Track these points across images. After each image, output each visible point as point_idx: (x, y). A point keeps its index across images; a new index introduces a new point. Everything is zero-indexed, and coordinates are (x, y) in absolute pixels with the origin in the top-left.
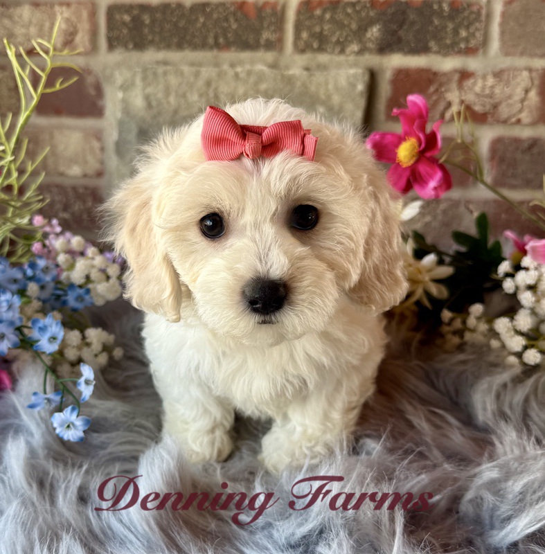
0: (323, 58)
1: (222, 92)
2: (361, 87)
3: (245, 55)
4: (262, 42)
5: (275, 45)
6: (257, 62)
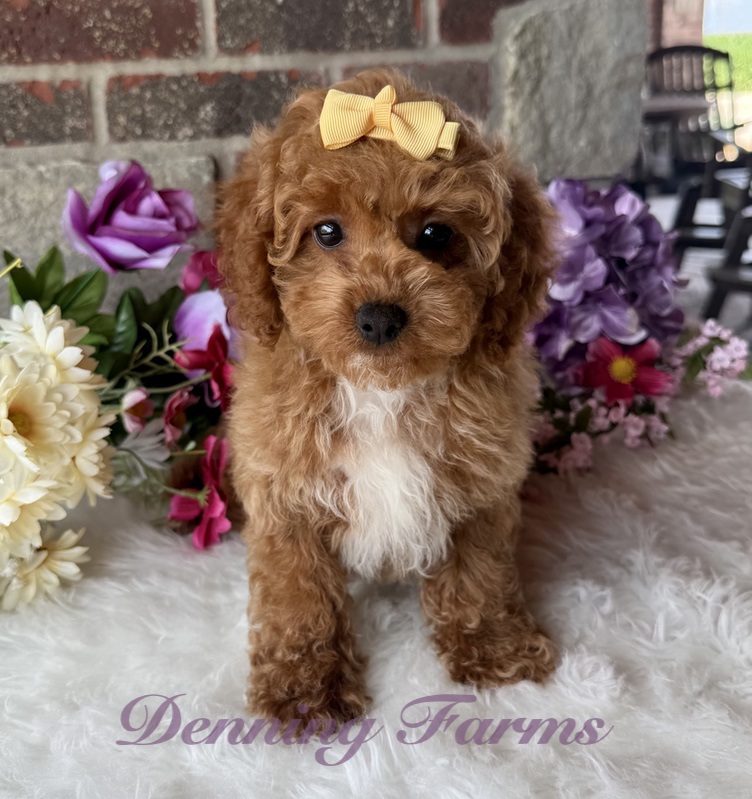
0: (149, 146)
1: (22, 200)
2: (207, 179)
3: (45, 150)
4: (67, 130)
5: (84, 134)
6: (65, 156)
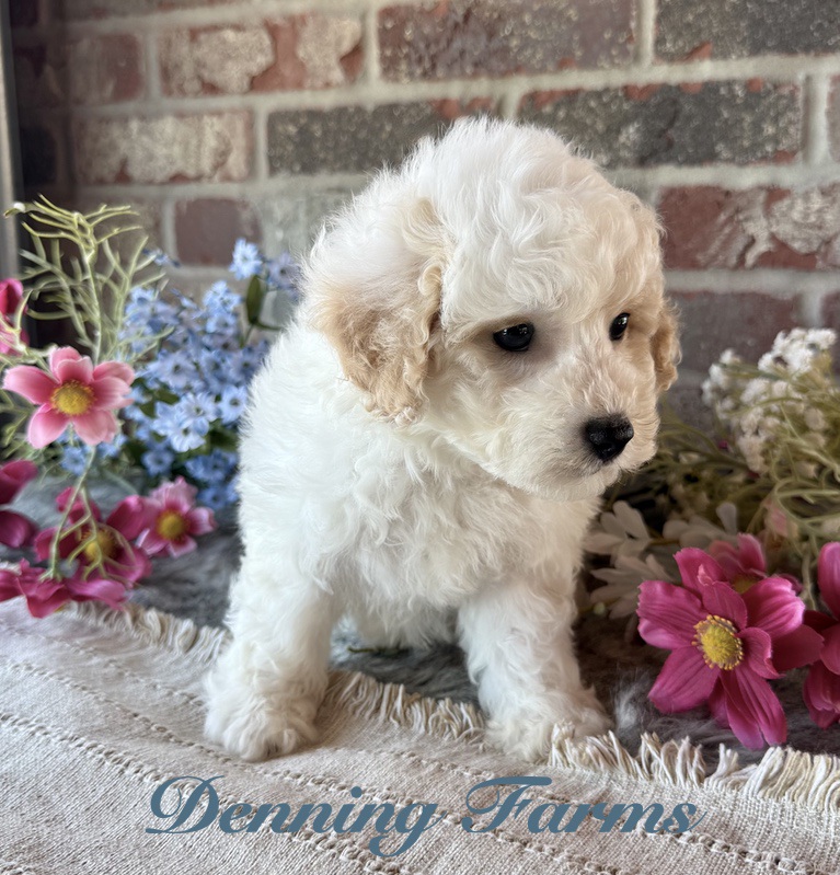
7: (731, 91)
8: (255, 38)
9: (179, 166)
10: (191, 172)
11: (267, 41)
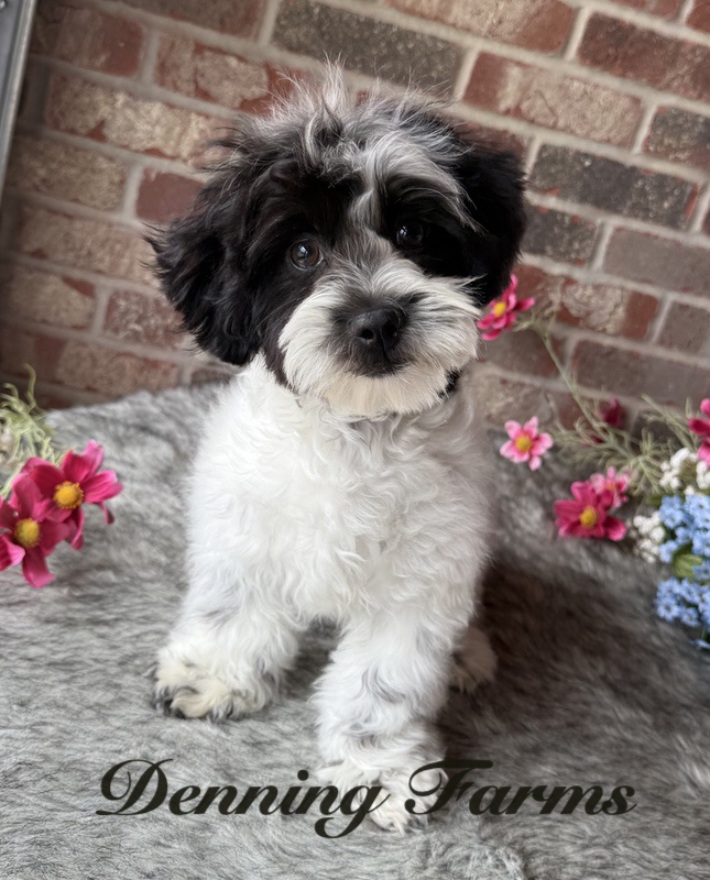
7: (563, 219)
8: (256, 73)
9: (158, 143)
10: (169, 152)
11: (265, 78)
